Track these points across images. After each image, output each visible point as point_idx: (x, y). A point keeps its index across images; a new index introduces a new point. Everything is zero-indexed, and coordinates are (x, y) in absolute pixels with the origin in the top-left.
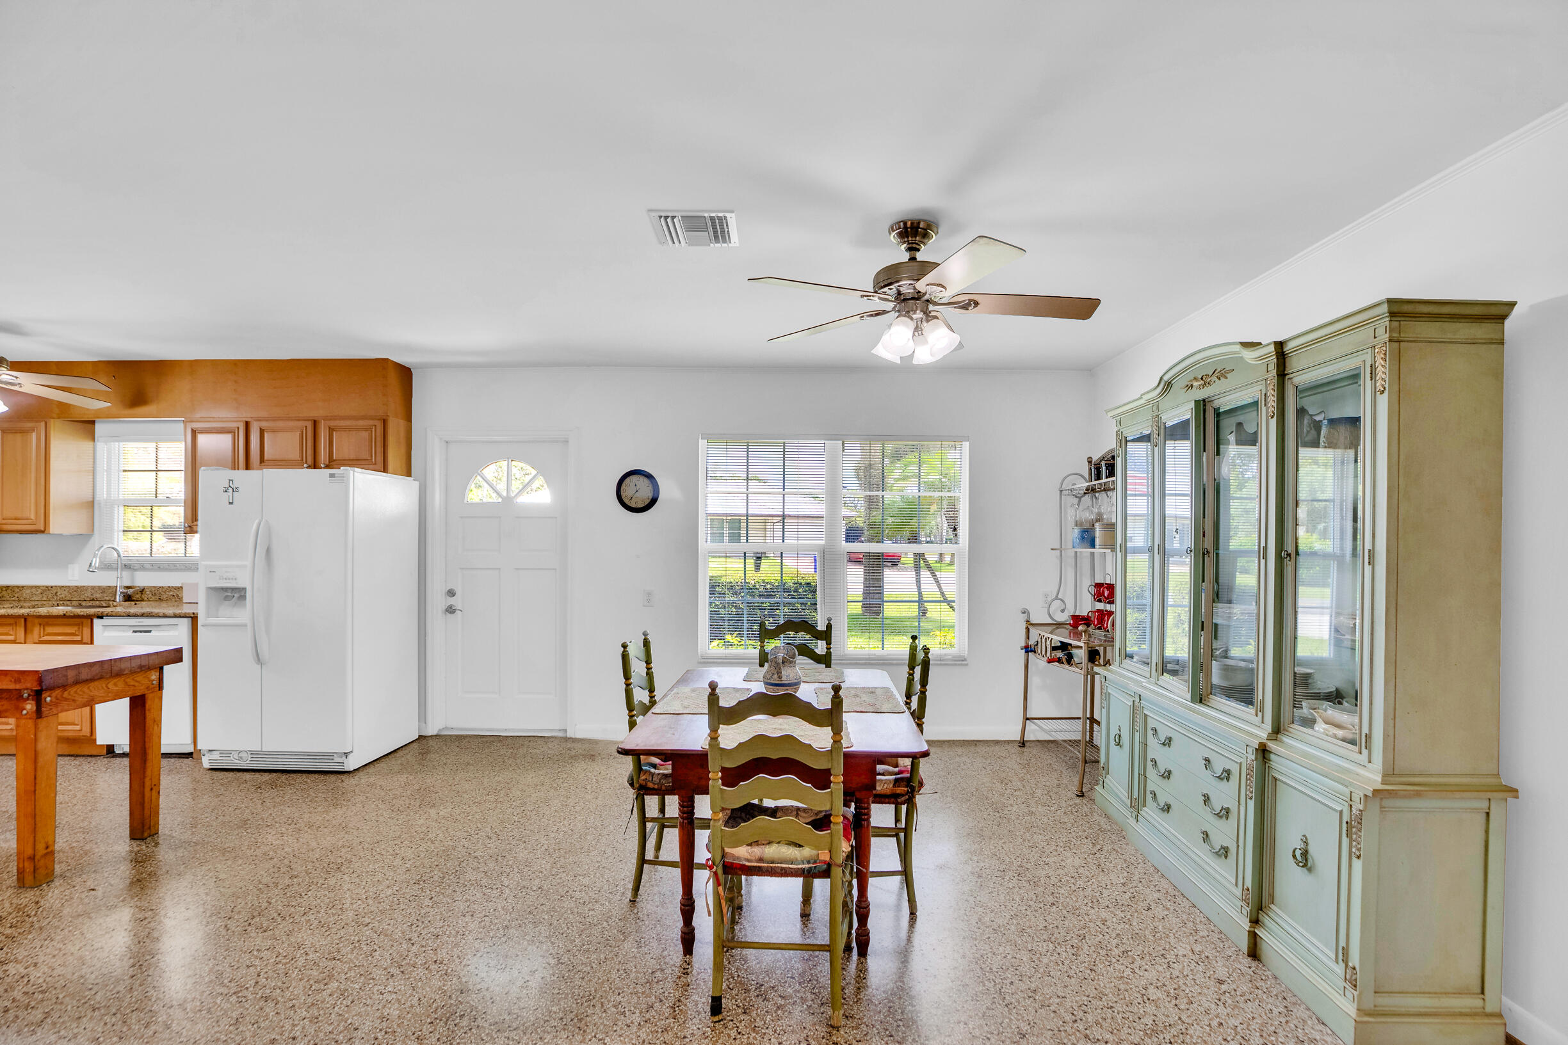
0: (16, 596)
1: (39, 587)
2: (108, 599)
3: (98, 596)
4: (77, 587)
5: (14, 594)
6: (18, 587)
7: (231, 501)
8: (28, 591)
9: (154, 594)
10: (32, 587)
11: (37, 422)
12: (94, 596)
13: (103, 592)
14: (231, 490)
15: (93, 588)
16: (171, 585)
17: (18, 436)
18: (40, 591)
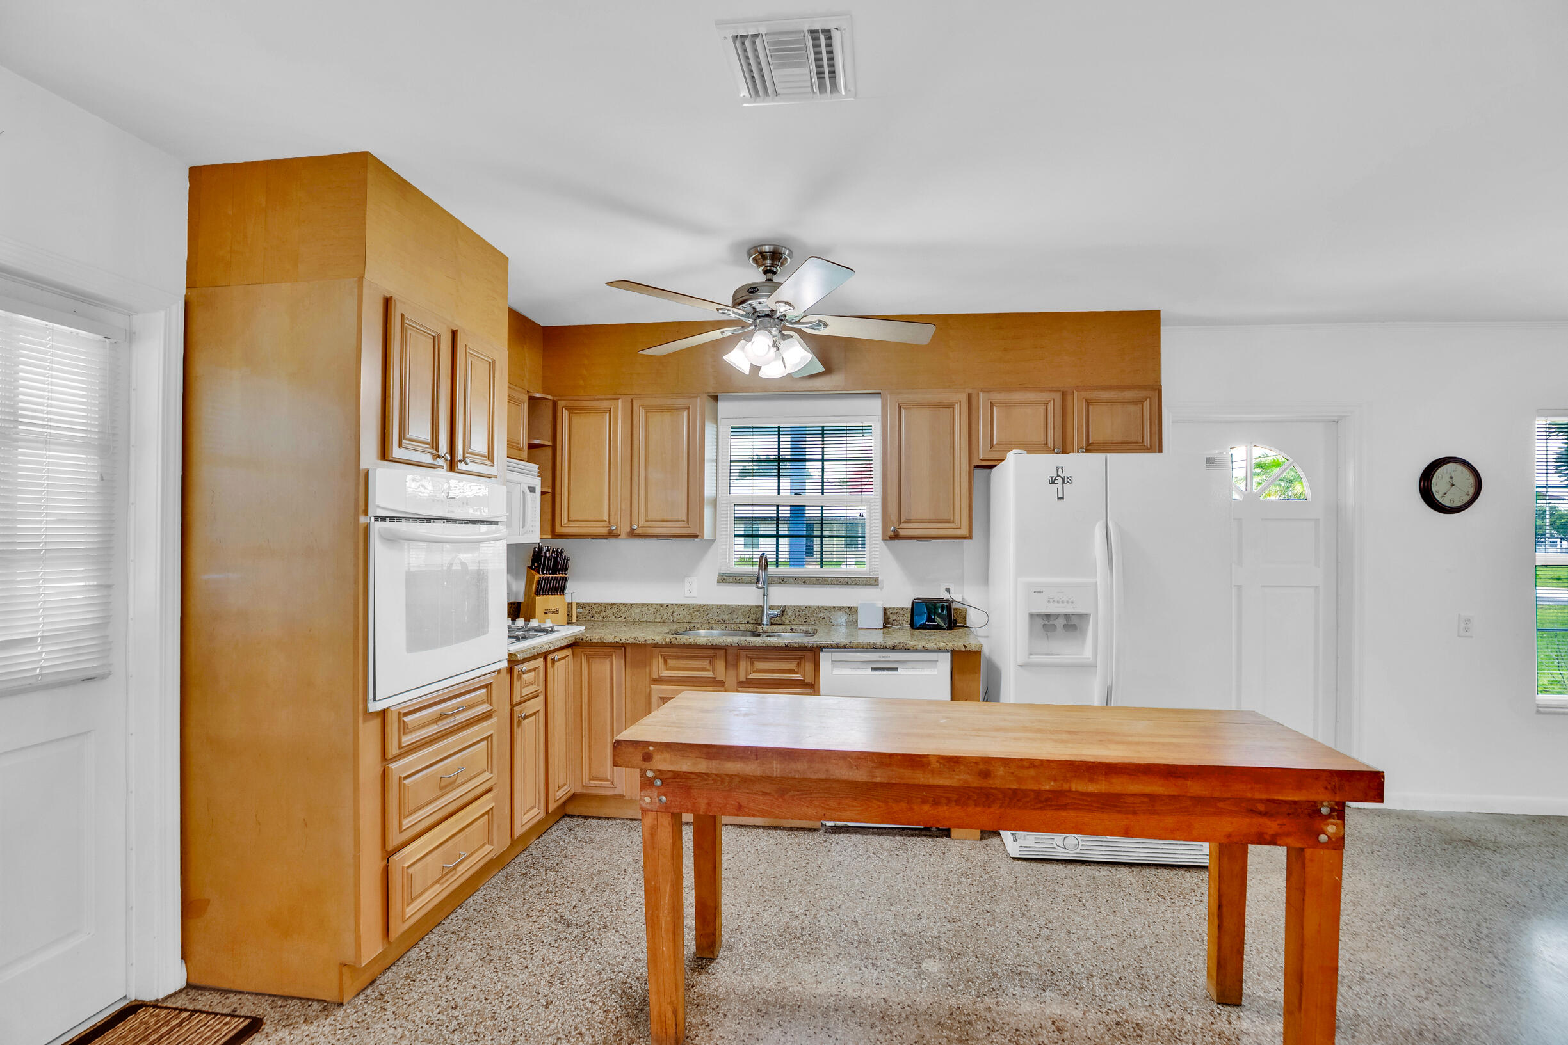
0: (623, 616)
1: (651, 605)
2: (738, 621)
3: (726, 617)
4: (700, 606)
5: (620, 614)
6: (625, 605)
7: (1060, 496)
8: (638, 611)
9: (798, 616)
10: (643, 605)
11: (690, 398)
12: (720, 618)
13: (732, 613)
14: (1059, 480)
15: (719, 607)
16: (820, 605)
17: (667, 416)
18: (652, 610)
